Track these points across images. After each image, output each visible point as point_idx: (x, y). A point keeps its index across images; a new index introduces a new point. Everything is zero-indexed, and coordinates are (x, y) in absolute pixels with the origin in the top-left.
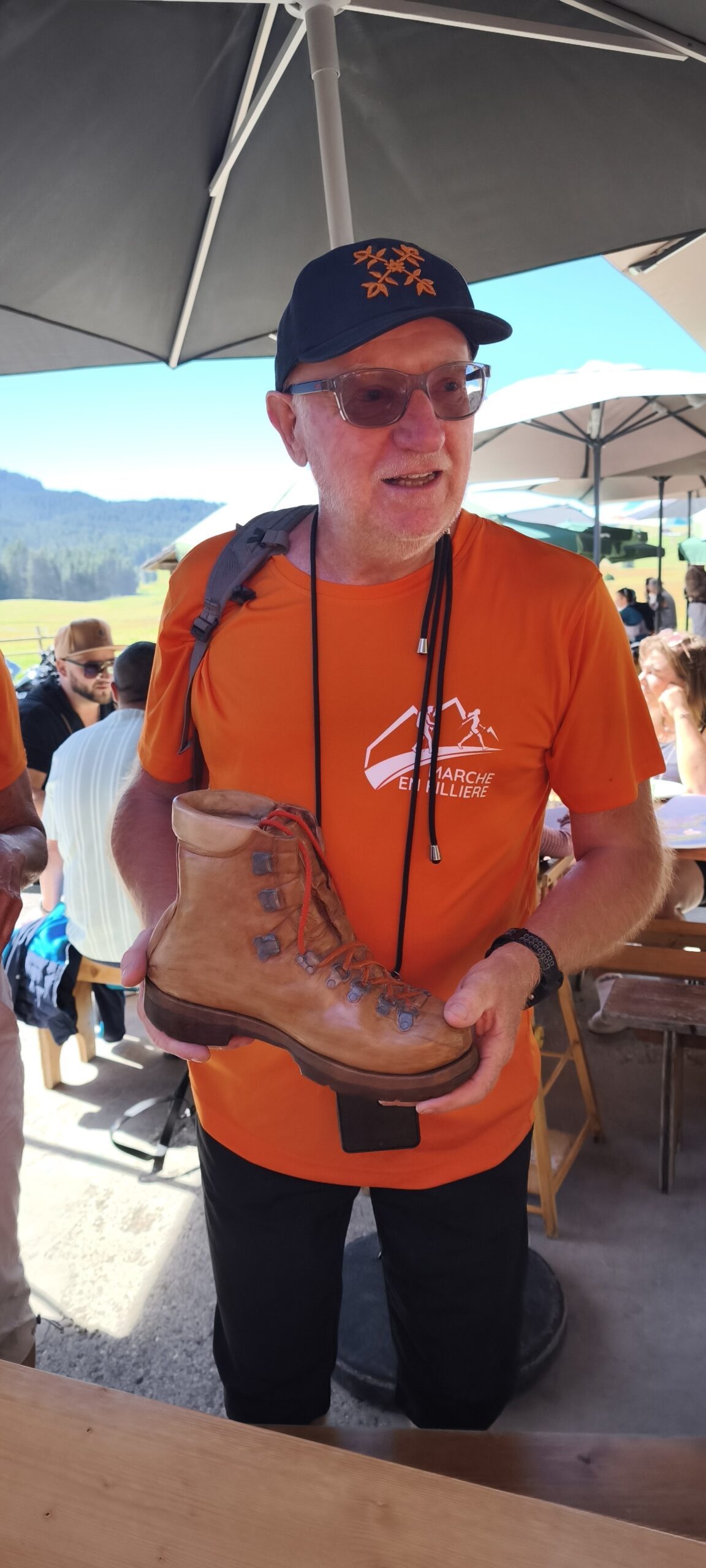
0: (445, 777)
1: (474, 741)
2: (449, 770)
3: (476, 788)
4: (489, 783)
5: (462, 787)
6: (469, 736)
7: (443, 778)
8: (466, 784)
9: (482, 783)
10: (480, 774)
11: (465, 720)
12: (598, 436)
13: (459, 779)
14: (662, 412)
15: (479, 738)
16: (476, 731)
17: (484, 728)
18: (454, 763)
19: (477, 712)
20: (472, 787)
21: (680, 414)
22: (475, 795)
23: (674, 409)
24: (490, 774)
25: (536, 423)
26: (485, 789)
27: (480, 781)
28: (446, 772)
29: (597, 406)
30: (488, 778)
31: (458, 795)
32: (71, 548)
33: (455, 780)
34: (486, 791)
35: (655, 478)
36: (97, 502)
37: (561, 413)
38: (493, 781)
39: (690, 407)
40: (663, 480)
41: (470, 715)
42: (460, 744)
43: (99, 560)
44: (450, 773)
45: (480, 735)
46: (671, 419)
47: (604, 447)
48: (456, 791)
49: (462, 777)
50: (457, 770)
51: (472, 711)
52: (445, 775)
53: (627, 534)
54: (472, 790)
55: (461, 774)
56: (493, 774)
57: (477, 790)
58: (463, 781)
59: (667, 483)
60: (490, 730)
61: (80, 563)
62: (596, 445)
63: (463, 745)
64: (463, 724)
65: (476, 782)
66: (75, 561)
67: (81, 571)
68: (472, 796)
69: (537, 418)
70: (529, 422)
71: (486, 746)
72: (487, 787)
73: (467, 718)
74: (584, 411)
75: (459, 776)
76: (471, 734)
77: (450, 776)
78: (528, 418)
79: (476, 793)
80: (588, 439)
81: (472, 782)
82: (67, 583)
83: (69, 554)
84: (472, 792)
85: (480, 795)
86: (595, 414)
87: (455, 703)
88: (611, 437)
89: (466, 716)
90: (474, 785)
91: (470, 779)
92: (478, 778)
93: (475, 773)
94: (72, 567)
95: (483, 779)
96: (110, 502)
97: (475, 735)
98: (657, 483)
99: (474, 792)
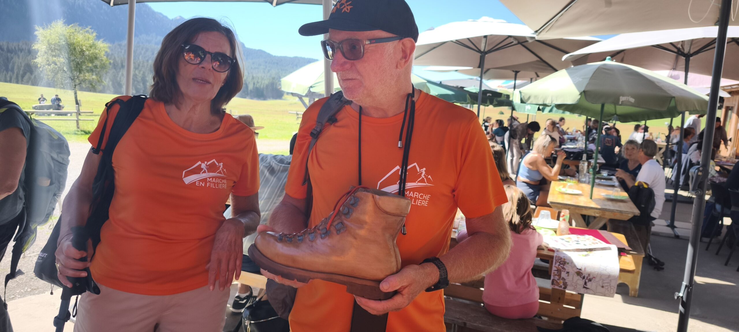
0: (410, 196)
1: (422, 181)
2: (412, 192)
3: (423, 201)
4: (428, 199)
5: (417, 200)
6: (420, 179)
7: (409, 196)
8: (419, 199)
9: (425, 199)
10: (424, 195)
11: (419, 172)
12: (484, 50)
13: (416, 197)
14: (515, 42)
15: (424, 180)
16: (424, 177)
17: (427, 176)
18: (414, 190)
19: (424, 169)
20: (421, 201)
21: (523, 44)
22: (423, 204)
23: (521, 41)
24: (429, 195)
25: (459, 42)
26: (427, 202)
27: (425, 198)
28: (411, 194)
29: (485, 37)
30: (428, 197)
31: (416, 204)
32: (254, 75)
33: (414, 197)
34: (427, 203)
35: (513, 71)
36: (269, 55)
37: (468, 39)
38: (430, 199)
39: (527, 41)
40: (517, 72)
41: (421, 170)
42: (417, 182)
43: (266, 82)
44: (412, 194)
45: (425, 179)
46: (519, 45)
47: (487, 55)
48: (415, 202)
49: (417, 196)
50: (415, 193)
51: (422, 168)
52: (410, 195)
53: (499, 95)
54: (421, 202)
55: (417, 195)
56: (430, 196)
57: (424, 202)
58: (417, 197)
59: (518, 74)
60: (429, 177)
61: (258, 82)
62: (483, 54)
63: (418, 182)
64: (418, 174)
65: (423, 199)
66: (256, 82)
67: (257, 86)
68: (422, 205)
69: (458, 40)
70: (454, 41)
71: (427, 183)
72: (428, 201)
73: (420, 171)
74: (479, 38)
75: (416, 195)
76: (422, 178)
77: (412, 195)
78: (454, 39)
79: (423, 203)
80: (479, 51)
81: (422, 198)
82: (251, 91)
83: (253, 78)
84: (421, 203)
85: (425, 205)
86: (484, 40)
87: (415, 165)
88: (490, 51)
89: (420, 170)
90: (422, 200)
91: (420, 197)
92: (424, 197)
93: (423, 194)
94: (254, 84)
95: (426, 197)
96: (275, 56)
97: (423, 178)
98: (514, 73)
99: (422, 203)
